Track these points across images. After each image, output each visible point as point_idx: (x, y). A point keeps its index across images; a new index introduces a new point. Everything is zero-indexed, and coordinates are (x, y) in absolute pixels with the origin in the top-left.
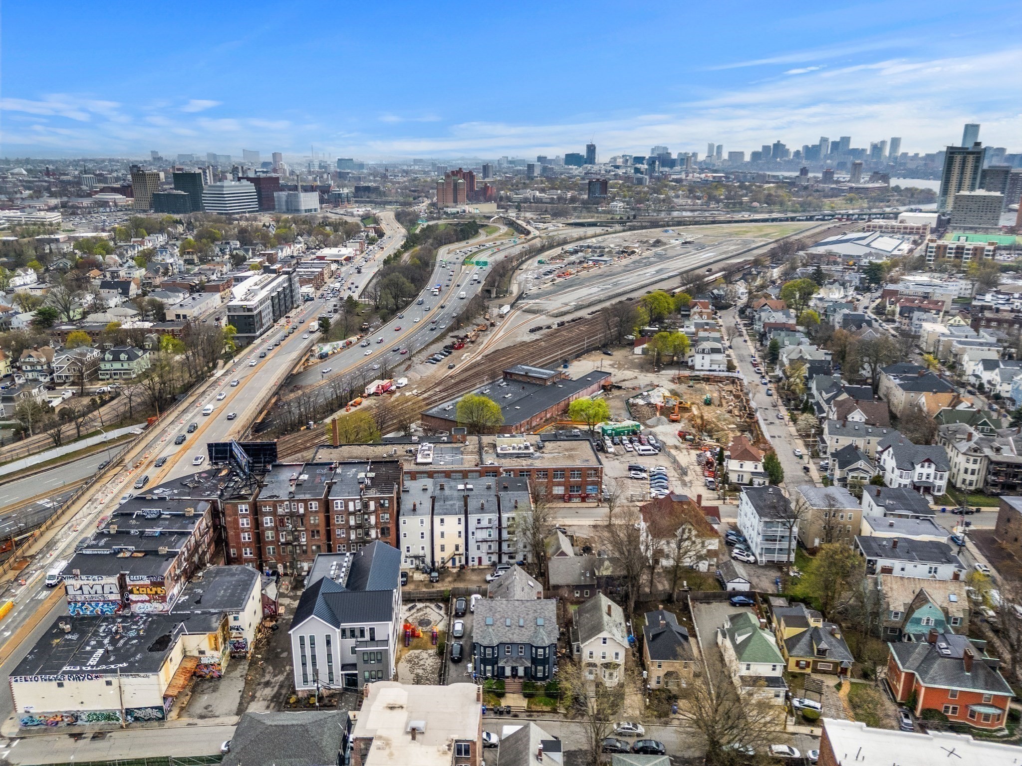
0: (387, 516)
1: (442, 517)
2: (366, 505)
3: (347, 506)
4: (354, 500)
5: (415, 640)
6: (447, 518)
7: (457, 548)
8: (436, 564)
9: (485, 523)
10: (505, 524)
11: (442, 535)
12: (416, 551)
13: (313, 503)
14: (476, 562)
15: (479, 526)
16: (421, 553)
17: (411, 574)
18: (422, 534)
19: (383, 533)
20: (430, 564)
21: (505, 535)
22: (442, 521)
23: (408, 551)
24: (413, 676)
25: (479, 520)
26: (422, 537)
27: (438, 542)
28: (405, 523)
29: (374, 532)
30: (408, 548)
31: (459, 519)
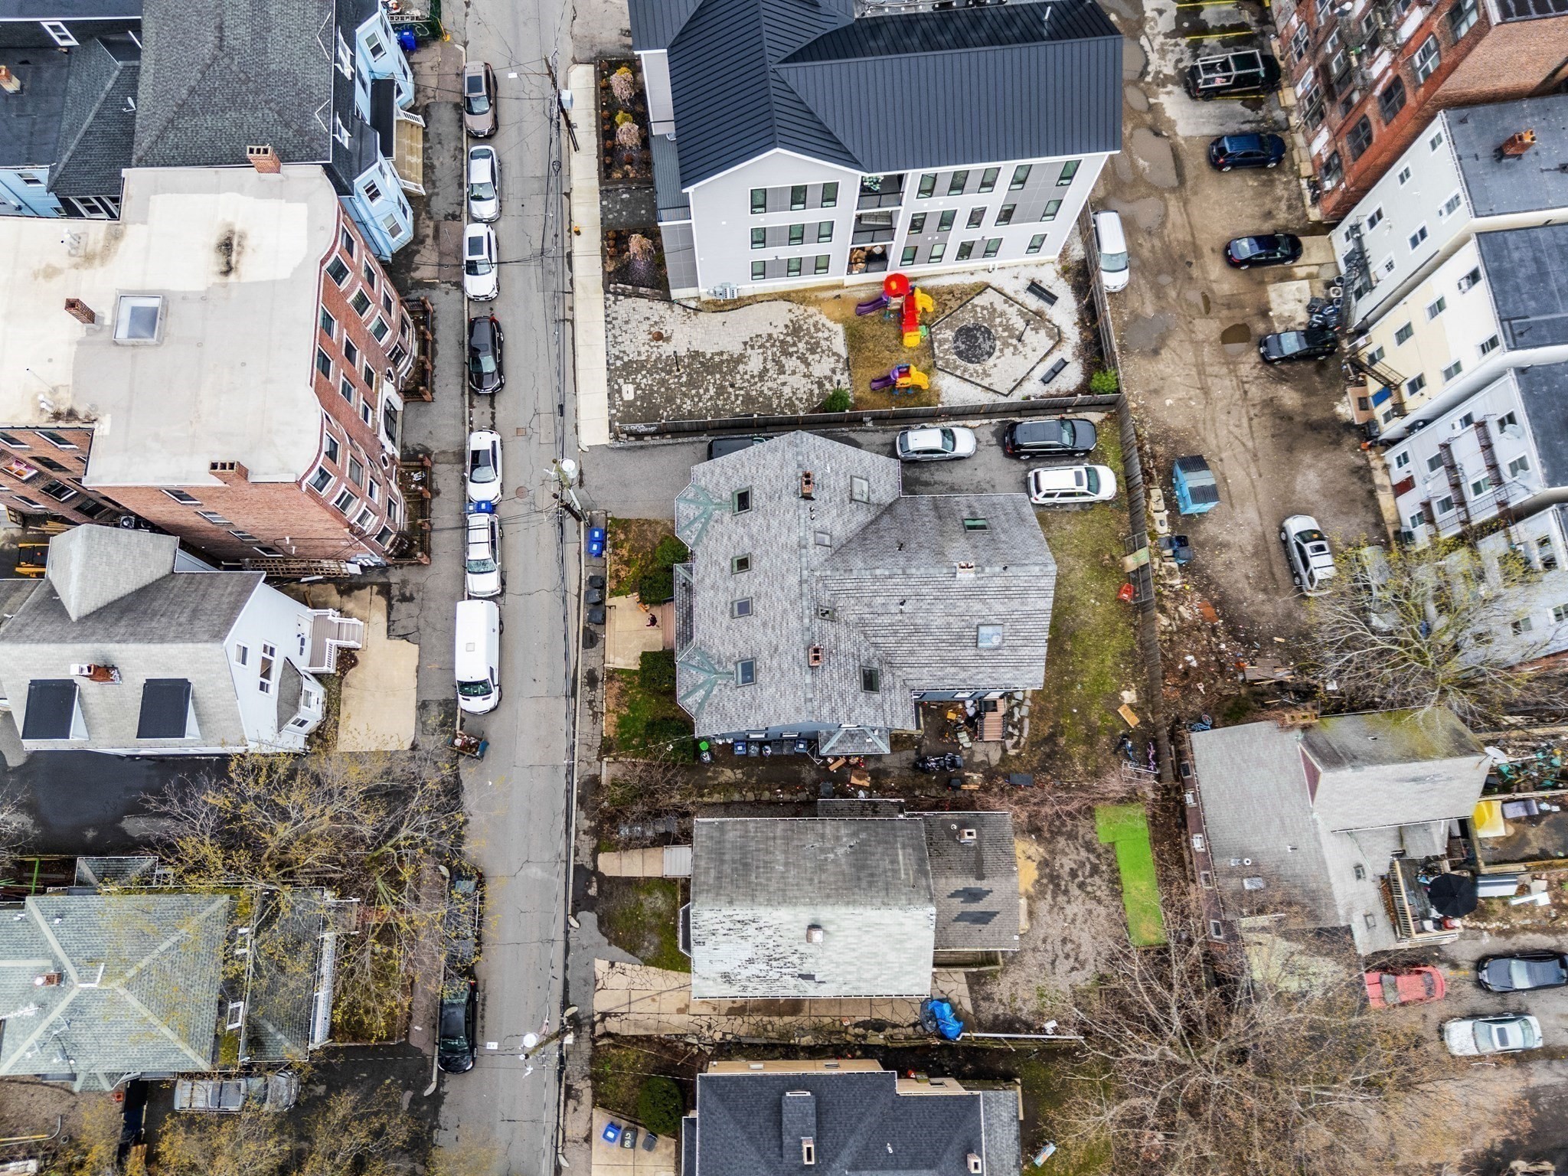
0: (1431, 65)
1: (1484, 275)
5: (891, 331)
7: (1417, 385)
8: (1361, 342)
9: (1506, 449)
10: (1526, 531)
11: (1439, 306)
12: (1380, 246)
14: (1398, 475)
15: (1493, 428)
16: (1376, 268)
17: (1300, 272)
18: (1423, 233)
19: (1387, 94)
20: (1357, 320)
21: (1493, 546)
22: (1474, 277)
23: (1372, 222)
24: (737, 349)
25: (1511, 418)
26: (1415, 242)
27: (1414, 309)
28: (1434, 145)
29: (1381, 65)
30: (1379, 214)
31: (1493, 342)
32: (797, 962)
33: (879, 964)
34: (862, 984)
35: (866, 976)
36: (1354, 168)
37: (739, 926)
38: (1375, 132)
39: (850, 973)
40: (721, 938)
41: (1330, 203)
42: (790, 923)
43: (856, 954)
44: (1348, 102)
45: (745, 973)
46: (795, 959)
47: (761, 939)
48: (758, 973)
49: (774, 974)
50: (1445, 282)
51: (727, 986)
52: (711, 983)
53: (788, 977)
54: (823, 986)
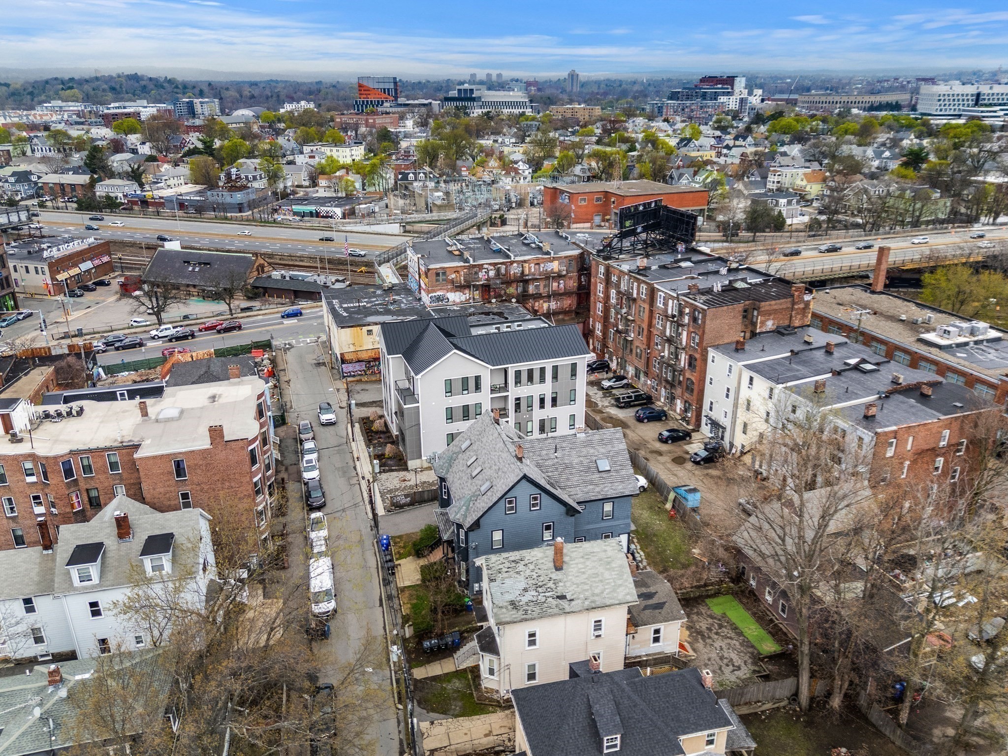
0: (697, 340)
1: (754, 375)
2: (681, 313)
3: (666, 304)
4: (672, 298)
6: (758, 379)
7: (761, 439)
8: (734, 451)
9: (800, 415)
11: (748, 405)
12: (718, 413)
13: (645, 287)
15: (792, 417)
16: (722, 421)
17: (695, 442)
18: (728, 390)
19: (690, 365)
20: (727, 445)
22: (751, 379)
23: (711, 409)
25: (794, 405)
26: (727, 396)
27: (742, 416)
28: (713, 361)
29: (683, 358)
30: (712, 403)
31: (771, 390)
32: (553, 586)
33: (601, 581)
34: (596, 598)
35: (597, 591)
36: (693, 399)
37: (513, 564)
38: (693, 379)
39: (587, 590)
40: (506, 575)
41: (693, 420)
42: (542, 558)
43: (585, 576)
44: (680, 382)
45: (524, 600)
46: (551, 584)
47: (528, 573)
48: (531, 598)
49: (541, 598)
50: (745, 393)
51: (514, 612)
52: (504, 610)
53: (550, 599)
54: (573, 603)
